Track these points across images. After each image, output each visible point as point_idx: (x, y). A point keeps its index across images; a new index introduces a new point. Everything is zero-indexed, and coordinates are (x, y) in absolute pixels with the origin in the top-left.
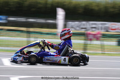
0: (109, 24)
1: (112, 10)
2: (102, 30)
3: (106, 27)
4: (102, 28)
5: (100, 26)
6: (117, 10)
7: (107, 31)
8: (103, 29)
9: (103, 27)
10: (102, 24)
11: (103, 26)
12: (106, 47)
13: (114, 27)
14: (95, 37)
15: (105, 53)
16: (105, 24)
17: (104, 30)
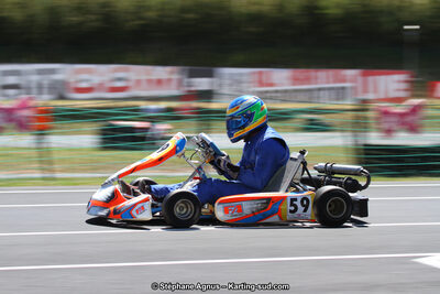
0: (66, 72)
1: (75, 19)
2: (40, 93)
3: (57, 81)
4: (40, 87)
5: (35, 78)
6: (93, 17)
7: (62, 98)
8: (45, 91)
9: (46, 82)
10: (40, 72)
11: (46, 80)
12: (56, 156)
13: (87, 81)
14: (11, 120)
15: (54, 179)
16: (52, 71)
17: (49, 94)
